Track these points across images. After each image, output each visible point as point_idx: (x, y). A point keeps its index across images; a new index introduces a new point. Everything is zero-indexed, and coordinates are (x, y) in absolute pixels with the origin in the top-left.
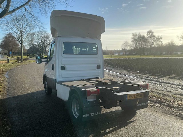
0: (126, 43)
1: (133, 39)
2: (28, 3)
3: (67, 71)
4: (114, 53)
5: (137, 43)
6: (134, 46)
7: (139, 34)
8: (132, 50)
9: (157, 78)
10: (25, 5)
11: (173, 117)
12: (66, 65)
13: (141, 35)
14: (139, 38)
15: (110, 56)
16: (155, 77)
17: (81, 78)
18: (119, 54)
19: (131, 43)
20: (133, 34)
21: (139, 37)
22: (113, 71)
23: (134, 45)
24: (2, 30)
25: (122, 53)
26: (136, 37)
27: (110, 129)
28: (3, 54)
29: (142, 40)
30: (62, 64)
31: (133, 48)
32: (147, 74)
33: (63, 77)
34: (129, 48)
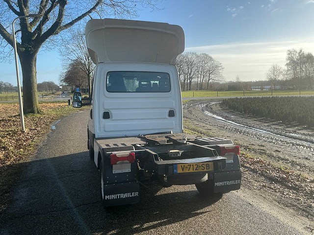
0: (275, 69)
1: (289, 61)
2: (94, 8)
3: (113, 120)
4: (252, 87)
5: (298, 68)
6: (290, 73)
7: (301, 51)
8: (286, 81)
9: (309, 135)
10: (90, 12)
11: (291, 211)
12: (111, 110)
13: (305, 52)
14: (301, 58)
15: (241, 93)
16: (308, 133)
17: (137, 133)
18: (262, 89)
19: (286, 68)
20: (289, 51)
21: (299, 55)
22: (233, 121)
23: (292, 71)
24: (59, 54)
25: (268, 87)
26: (296, 57)
27: (151, 224)
28: (70, 92)
29: (307, 62)
30: (104, 108)
31: (289, 77)
32: (295, 126)
33: (106, 130)
34: (281, 78)
